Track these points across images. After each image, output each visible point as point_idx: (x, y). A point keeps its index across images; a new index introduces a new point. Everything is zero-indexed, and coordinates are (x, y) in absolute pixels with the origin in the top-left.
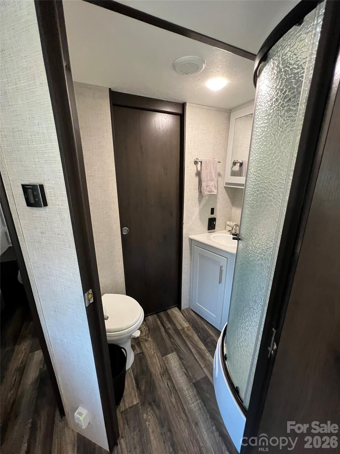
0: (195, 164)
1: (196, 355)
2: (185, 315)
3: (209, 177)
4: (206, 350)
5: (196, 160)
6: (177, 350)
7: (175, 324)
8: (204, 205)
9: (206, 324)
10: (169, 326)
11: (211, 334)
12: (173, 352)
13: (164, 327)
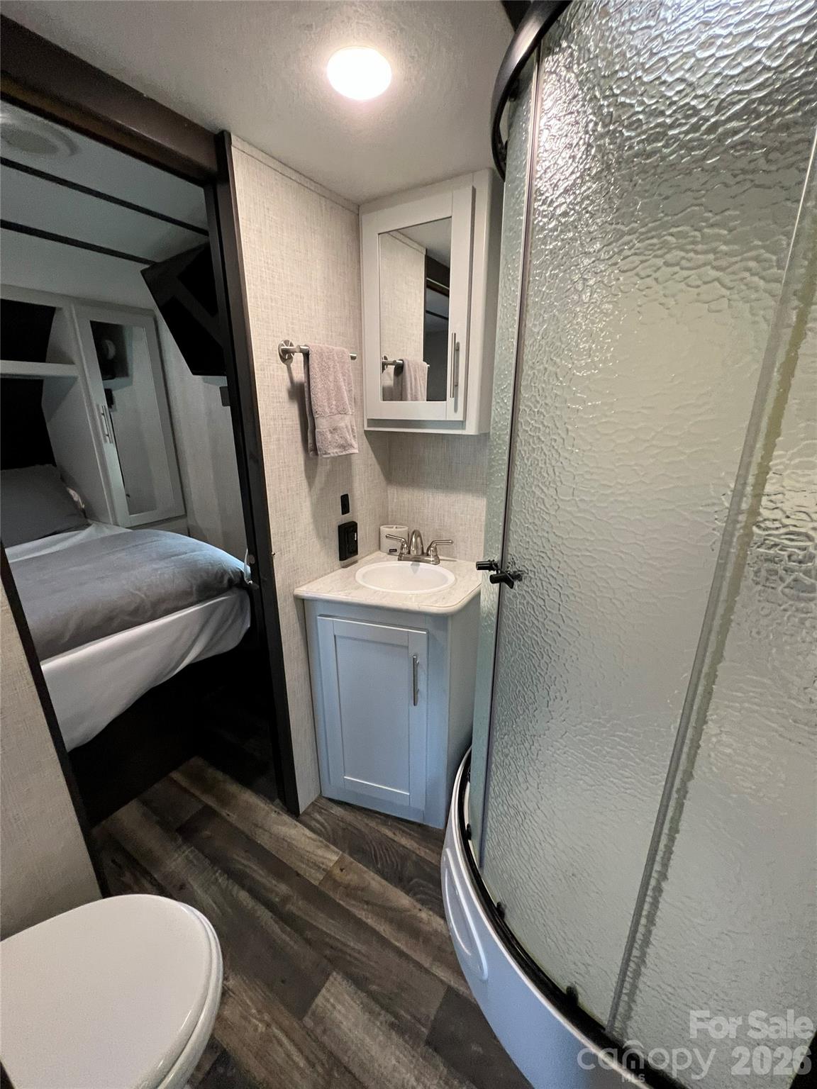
0: (283, 360)
1: (398, 941)
2: (318, 825)
3: (334, 403)
4: (415, 903)
5: (286, 347)
6: (338, 961)
7: (298, 875)
8: (322, 489)
9: (385, 824)
10: (283, 888)
11: (408, 847)
12: (328, 976)
13: (269, 905)
